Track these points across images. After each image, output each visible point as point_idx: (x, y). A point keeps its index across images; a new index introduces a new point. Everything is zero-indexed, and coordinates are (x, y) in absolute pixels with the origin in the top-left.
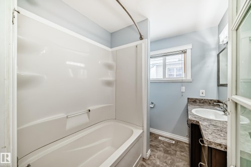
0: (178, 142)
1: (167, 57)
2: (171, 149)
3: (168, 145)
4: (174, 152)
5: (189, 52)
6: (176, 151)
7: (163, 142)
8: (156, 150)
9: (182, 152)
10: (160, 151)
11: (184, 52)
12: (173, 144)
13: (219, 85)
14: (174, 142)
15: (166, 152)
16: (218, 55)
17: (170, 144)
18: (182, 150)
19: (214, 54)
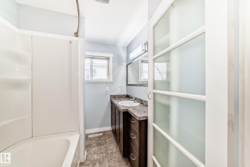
0: (104, 133)
1: (94, 60)
2: (101, 141)
3: (98, 139)
4: (105, 141)
5: (111, 59)
6: (106, 140)
7: (94, 139)
8: (90, 148)
9: (109, 138)
10: (93, 147)
11: (108, 59)
12: (102, 136)
13: (127, 85)
14: (102, 134)
15: (99, 144)
16: (127, 66)
17: (100, 137)
18: (109, 137)
19: (125, 64)
